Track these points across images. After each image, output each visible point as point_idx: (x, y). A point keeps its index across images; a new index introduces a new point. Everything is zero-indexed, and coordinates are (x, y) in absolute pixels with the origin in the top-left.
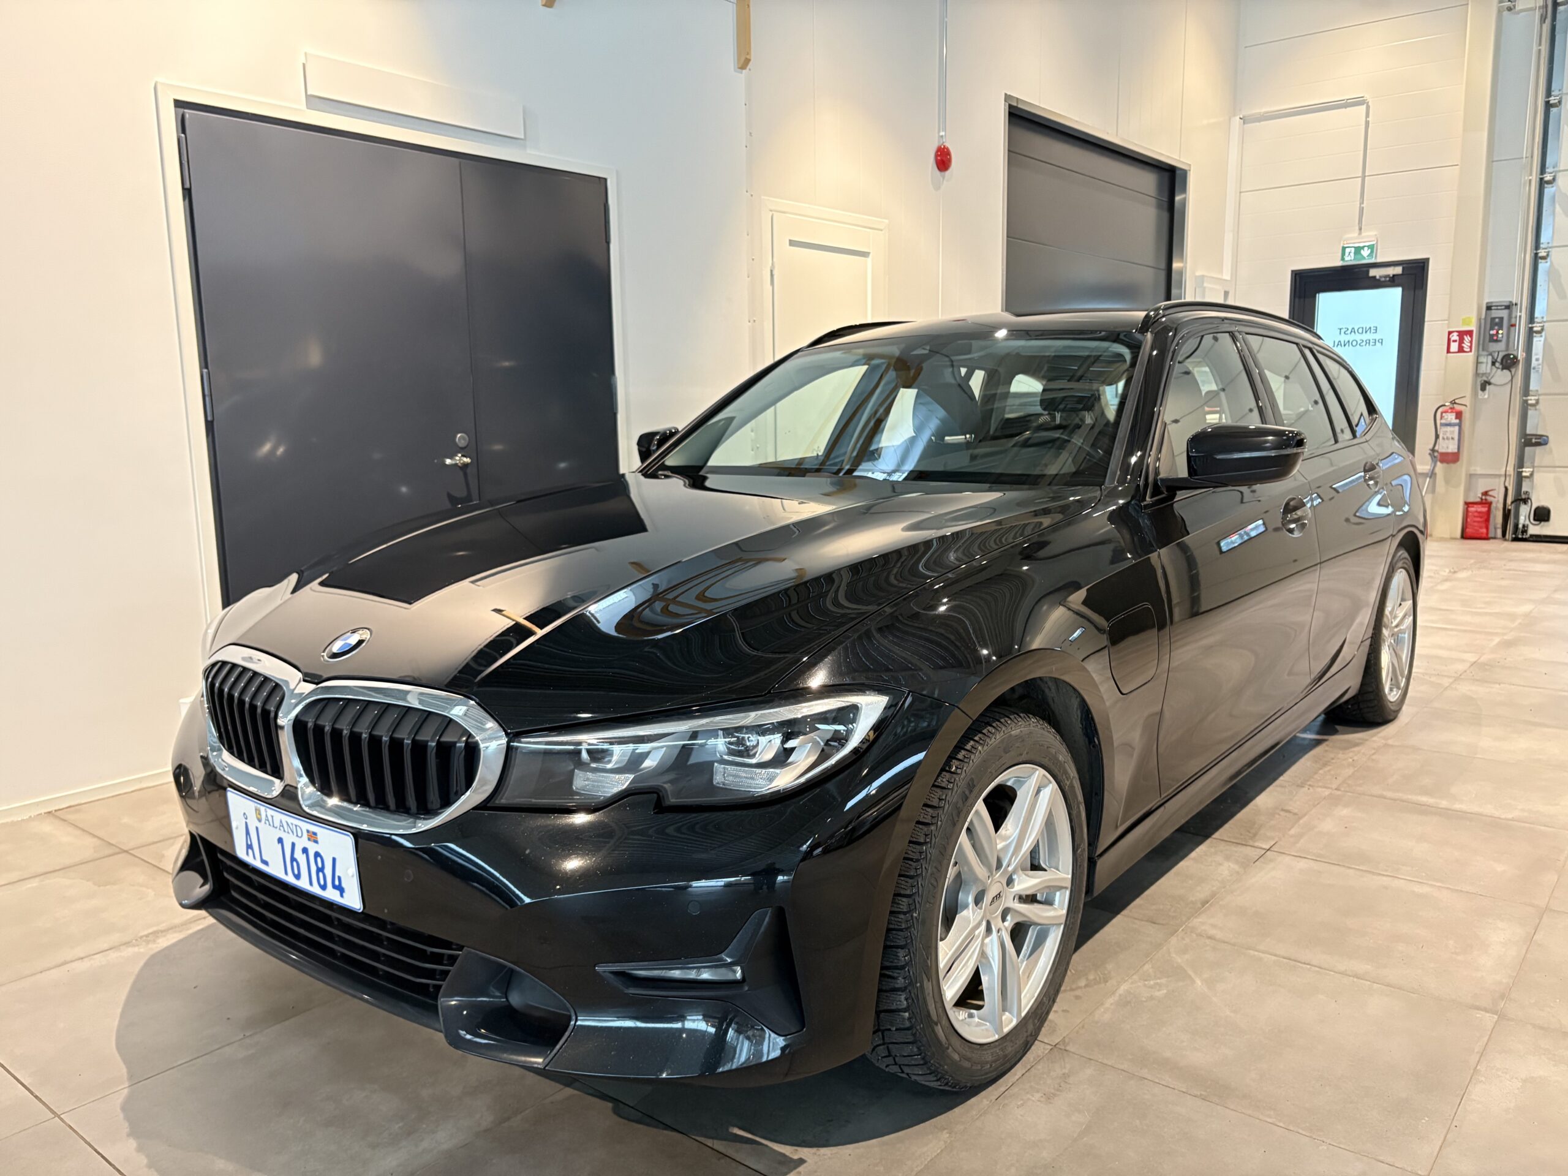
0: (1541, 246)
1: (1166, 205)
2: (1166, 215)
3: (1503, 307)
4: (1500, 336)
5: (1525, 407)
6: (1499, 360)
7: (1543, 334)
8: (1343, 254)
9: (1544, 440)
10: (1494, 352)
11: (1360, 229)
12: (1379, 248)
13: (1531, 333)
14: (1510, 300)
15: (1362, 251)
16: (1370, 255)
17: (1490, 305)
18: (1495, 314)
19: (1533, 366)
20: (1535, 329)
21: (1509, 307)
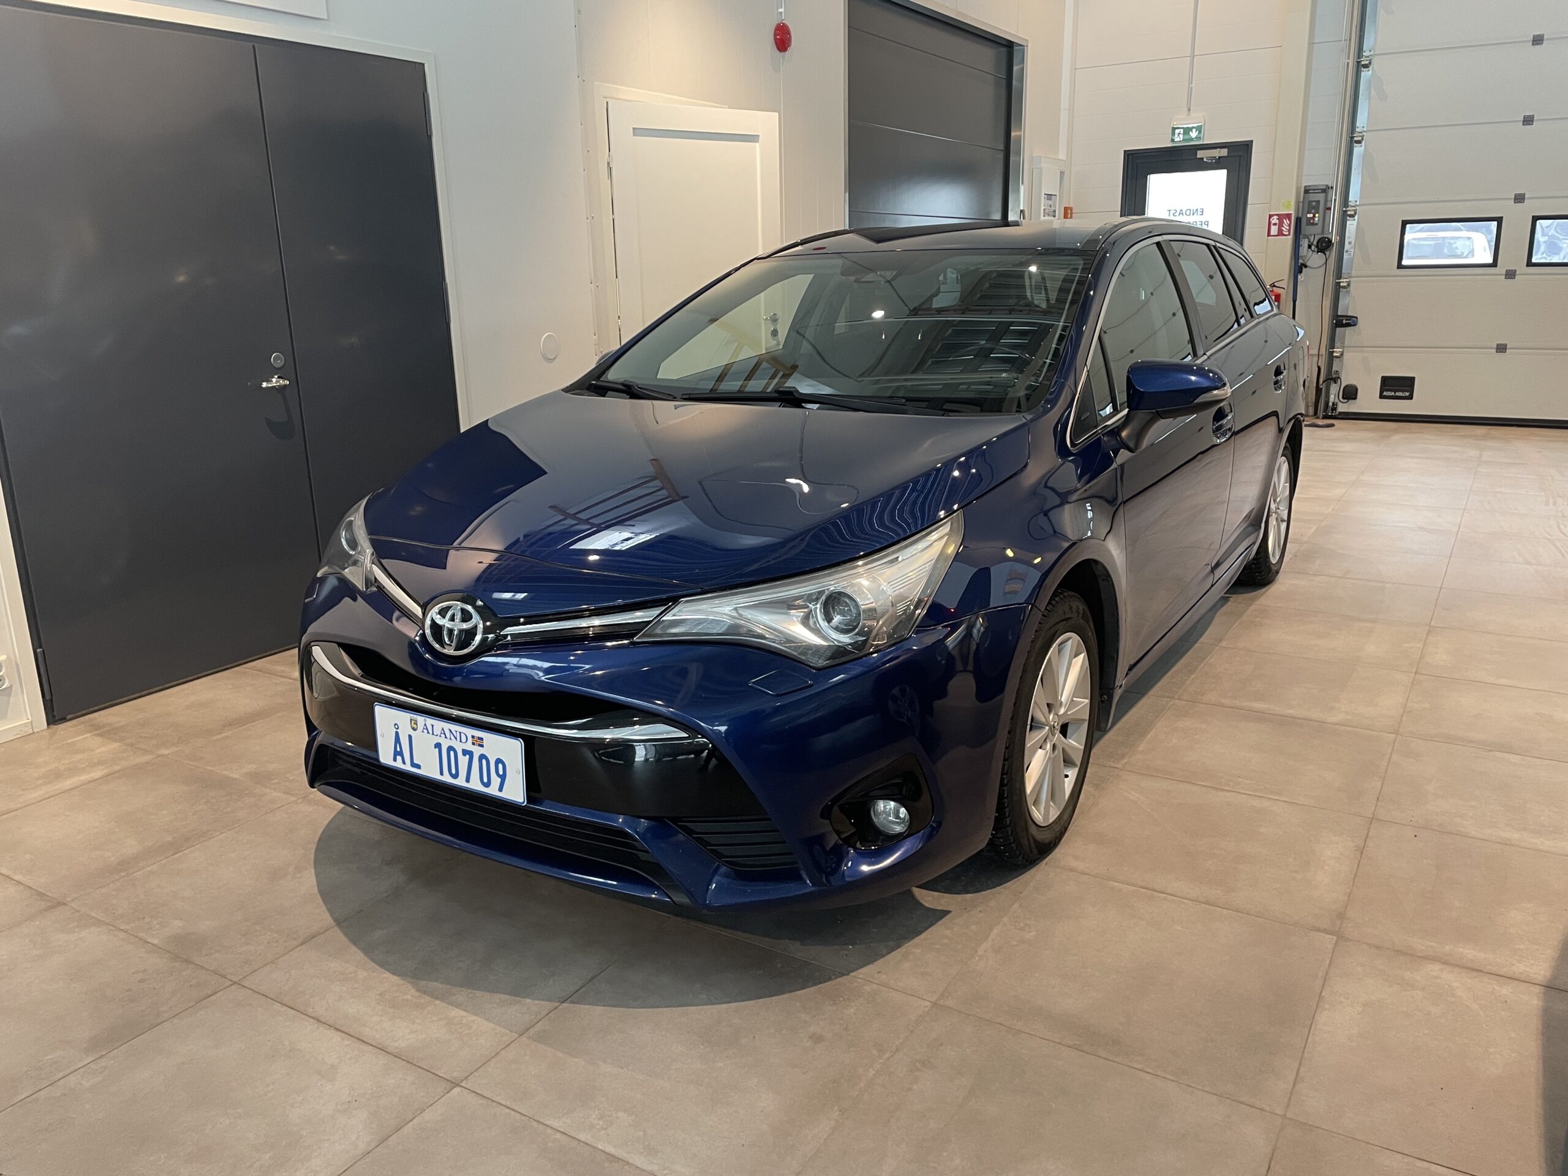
0: (1357, 130)
1: (1004, 82)
2: (1004, 92)
3: (1320, 191)
4: (1317, 219)
5: (1338, 287)
6: (1315, 243)
7: (1356, 217)
8: (1173, 134)
9: (1354, 321)
10: (1311, 235)
11: (1189, 110)
12: (1206, 129)
13: (1344, 217)
14: (1327, 184)
15: (1191, 132)
16: (1198, 138)
17: (1306, 188)
18: (1313, 197)
19: (1346, 249)
20: (1349, 213)
21: (1326, 190)
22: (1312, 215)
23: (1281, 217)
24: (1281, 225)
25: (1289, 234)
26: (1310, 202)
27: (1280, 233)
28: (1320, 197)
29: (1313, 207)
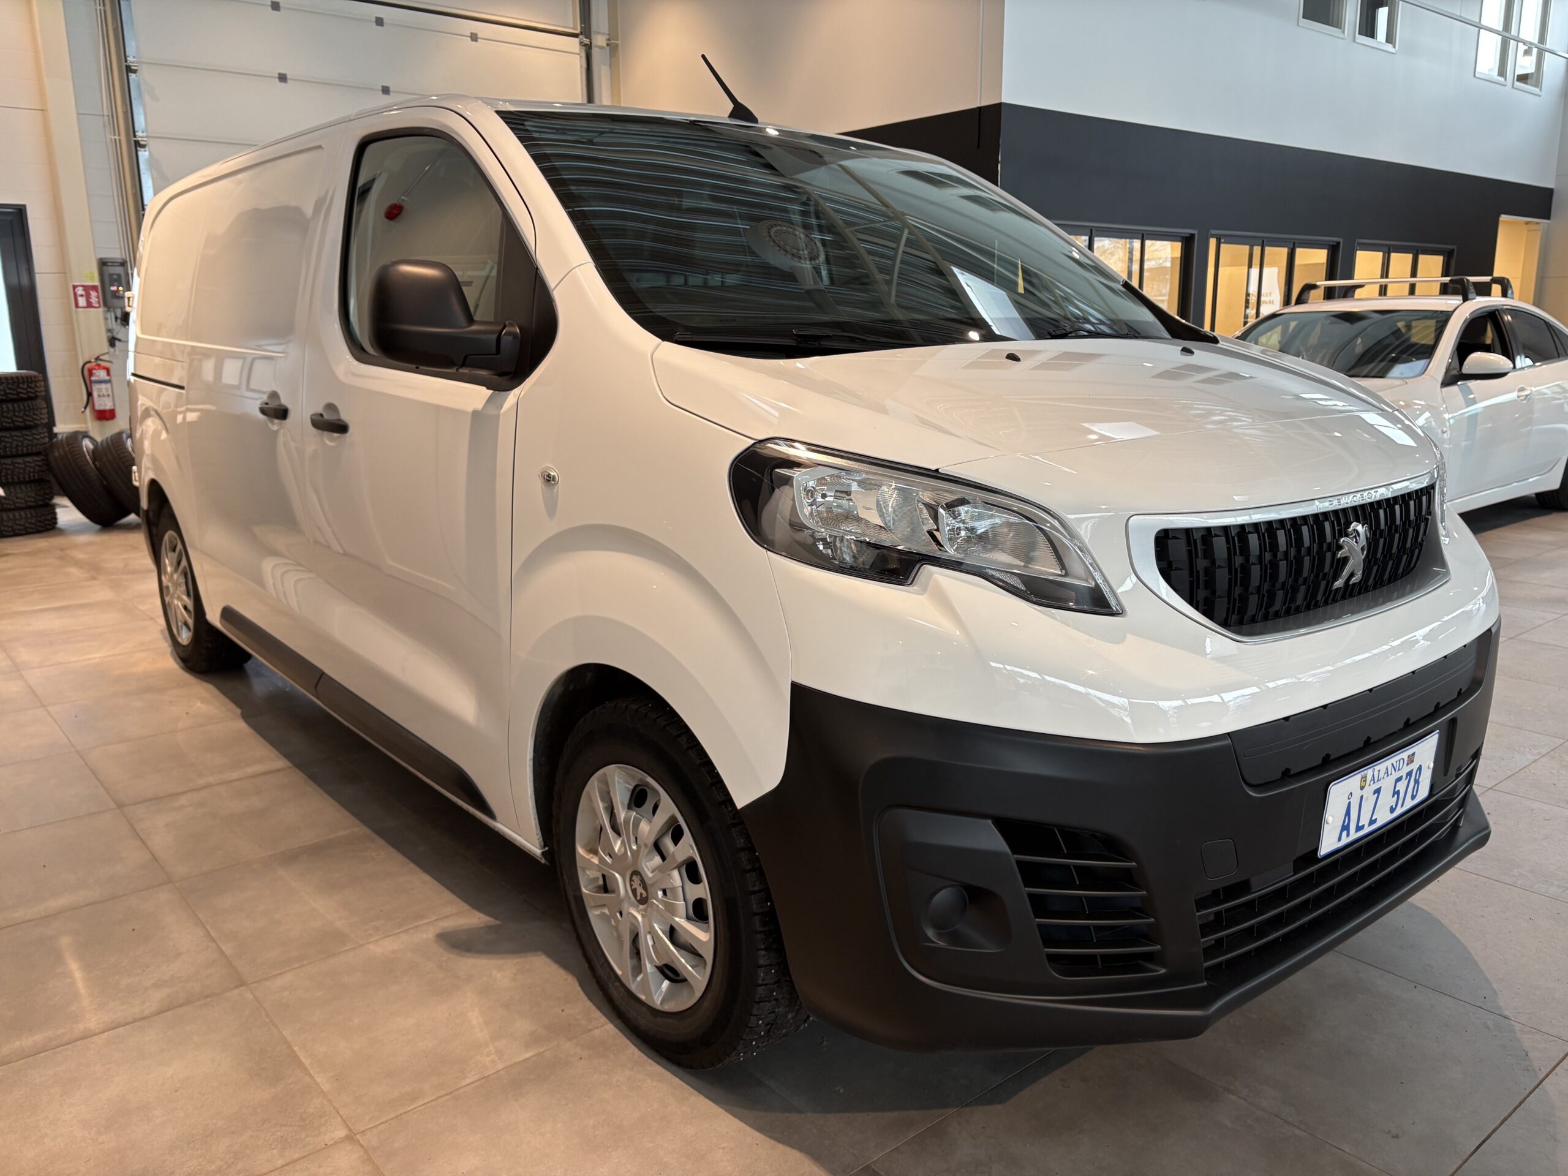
3: (116, 264)
4: (121, 292)
10: (117, 308)
18: (111, 270)
22: (114, 288)
23: (87, 288)
24: (88, 297)
25: (99, 307)
26: (111, 275)
27: (89, 305)
28: (119, 270)
29: (118, 281)
